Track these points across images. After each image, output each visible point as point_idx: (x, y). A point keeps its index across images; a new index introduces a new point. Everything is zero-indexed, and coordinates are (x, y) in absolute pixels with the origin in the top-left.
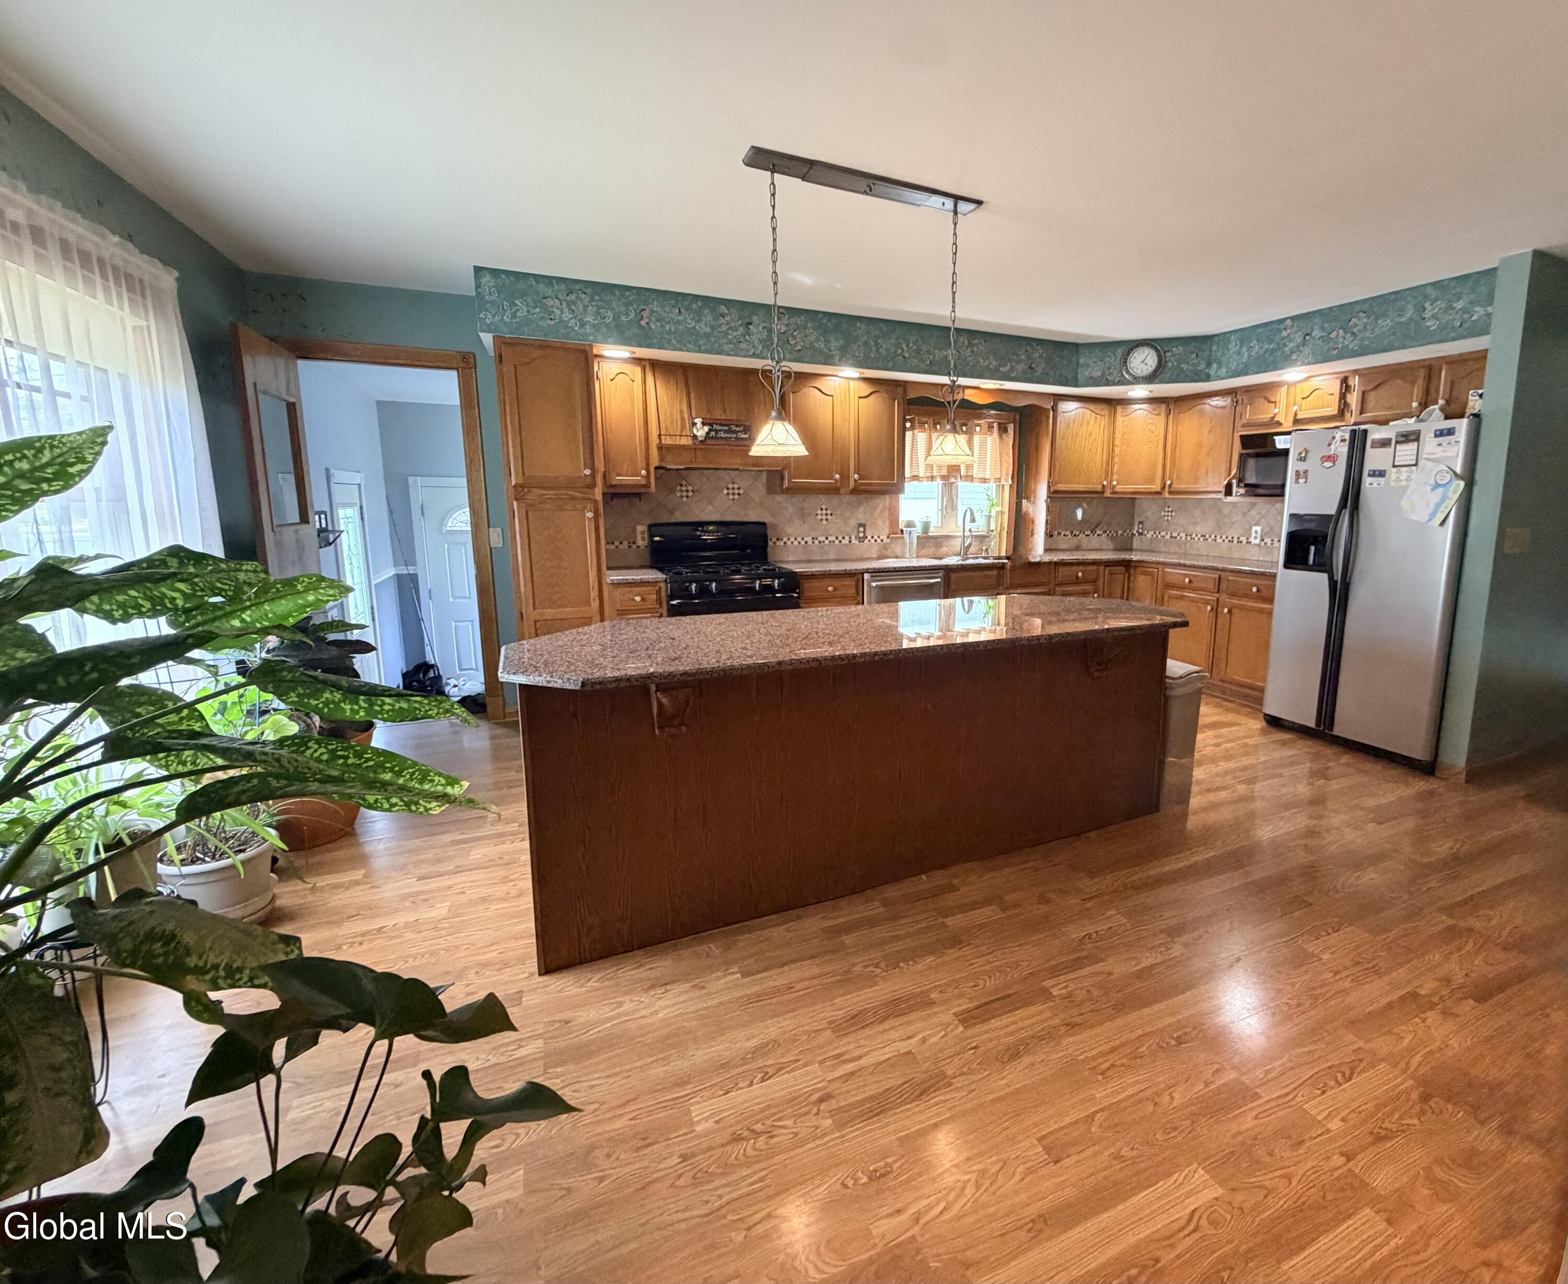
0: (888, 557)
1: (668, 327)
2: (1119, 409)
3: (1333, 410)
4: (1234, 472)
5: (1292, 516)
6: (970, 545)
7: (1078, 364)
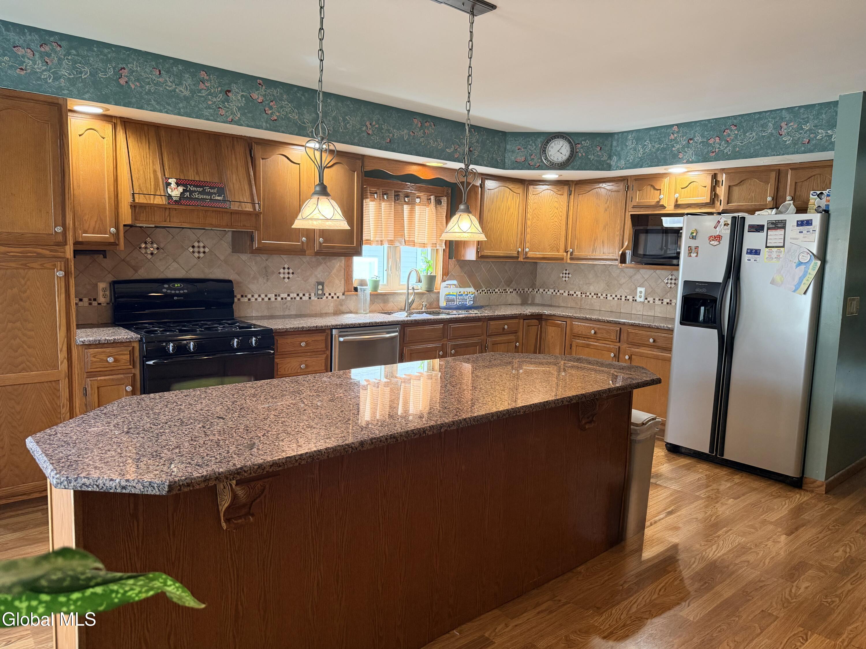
0: (343, 313)
1: (147, 87)
2: (531, 188)
3: (706, 199)
4: (626, 244)
5: (686, 283)
6: (413, 301)
7: (505, 149)
